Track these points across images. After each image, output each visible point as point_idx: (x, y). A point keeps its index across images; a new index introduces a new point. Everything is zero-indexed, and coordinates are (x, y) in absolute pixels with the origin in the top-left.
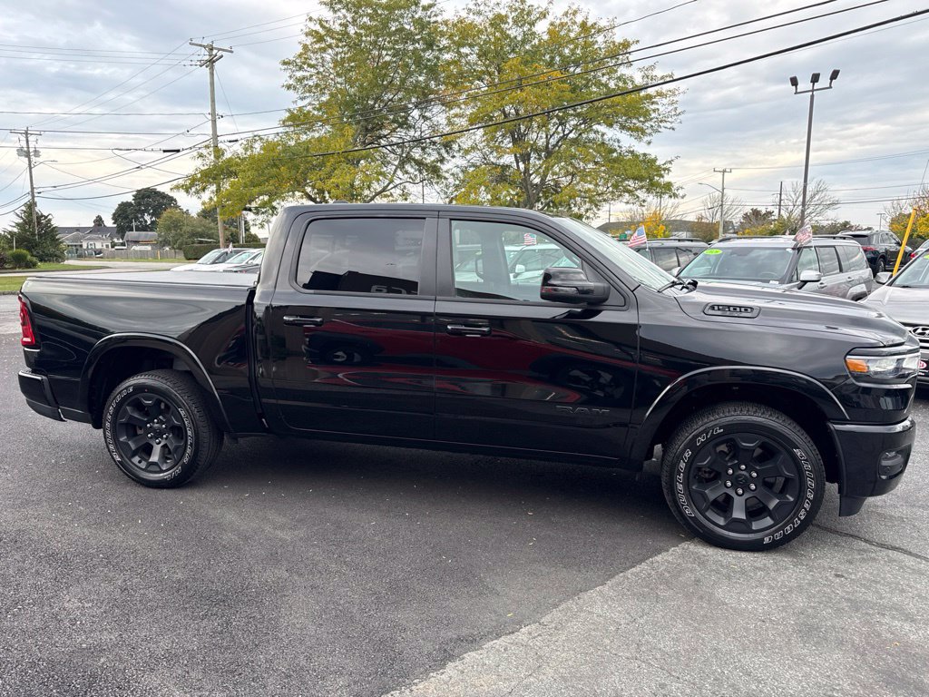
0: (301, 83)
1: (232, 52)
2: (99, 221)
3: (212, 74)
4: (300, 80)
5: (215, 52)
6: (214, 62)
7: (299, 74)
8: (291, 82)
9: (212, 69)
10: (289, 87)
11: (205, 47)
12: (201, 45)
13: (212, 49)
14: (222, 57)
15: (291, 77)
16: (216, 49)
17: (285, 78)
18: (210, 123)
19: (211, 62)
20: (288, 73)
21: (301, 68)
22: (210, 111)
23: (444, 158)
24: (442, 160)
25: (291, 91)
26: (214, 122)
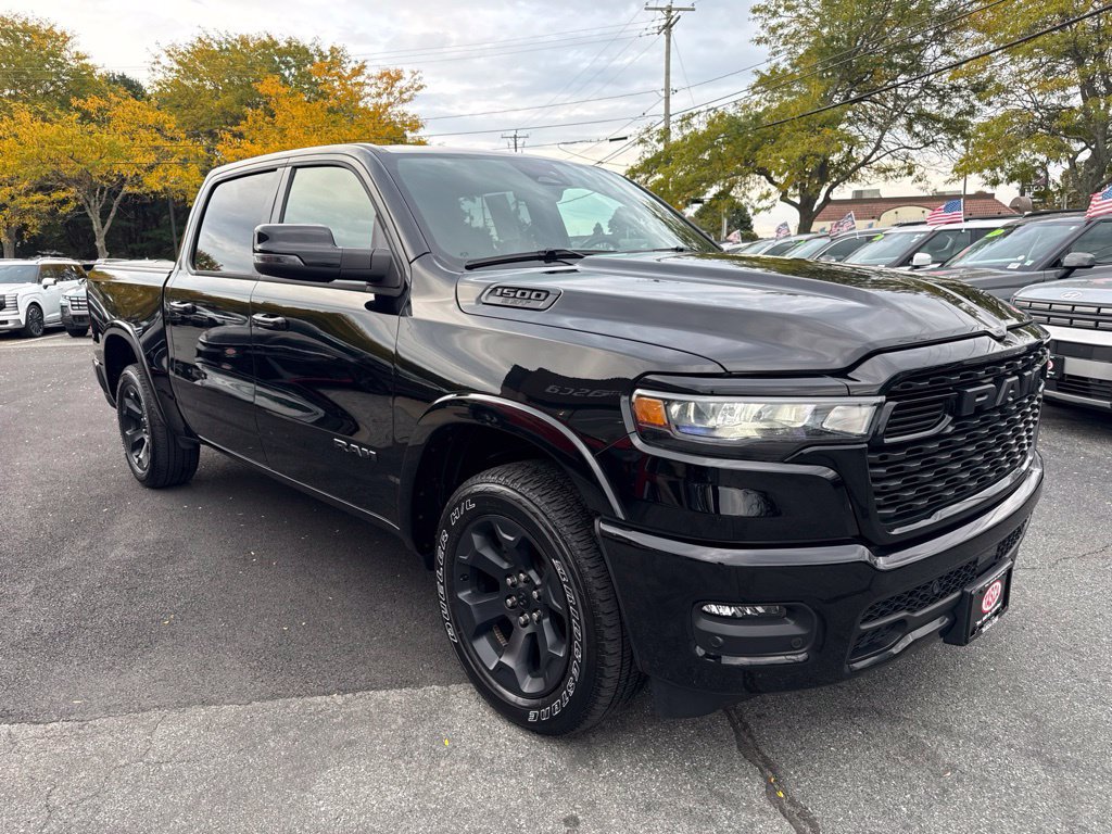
0: (775, 33)
1: (693, 10)
2: (598, 228)
3: (668, 41)
4: (773, 30)
5: (673, 13)
6: (672, 26)
7: (773, 22)
8: (764, 33)
9: (668, 35)
10: (759, 41)
11: (661, 9)
12: (656, 9)
13: (670, 11)
14: (679, 18)
15: (763, 27)
16: (675, 9)
17: (756, 28)
18: (663, 101)
19: (668, 27)
20: (760, 22)
21: (775, 14)
22: (663, 87)
23: (973, 106)
24: (971, 112)
25: (763, 46)
26: (667, 98)
